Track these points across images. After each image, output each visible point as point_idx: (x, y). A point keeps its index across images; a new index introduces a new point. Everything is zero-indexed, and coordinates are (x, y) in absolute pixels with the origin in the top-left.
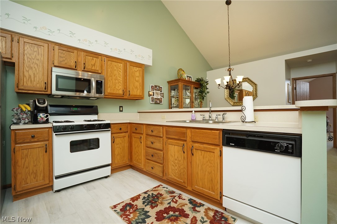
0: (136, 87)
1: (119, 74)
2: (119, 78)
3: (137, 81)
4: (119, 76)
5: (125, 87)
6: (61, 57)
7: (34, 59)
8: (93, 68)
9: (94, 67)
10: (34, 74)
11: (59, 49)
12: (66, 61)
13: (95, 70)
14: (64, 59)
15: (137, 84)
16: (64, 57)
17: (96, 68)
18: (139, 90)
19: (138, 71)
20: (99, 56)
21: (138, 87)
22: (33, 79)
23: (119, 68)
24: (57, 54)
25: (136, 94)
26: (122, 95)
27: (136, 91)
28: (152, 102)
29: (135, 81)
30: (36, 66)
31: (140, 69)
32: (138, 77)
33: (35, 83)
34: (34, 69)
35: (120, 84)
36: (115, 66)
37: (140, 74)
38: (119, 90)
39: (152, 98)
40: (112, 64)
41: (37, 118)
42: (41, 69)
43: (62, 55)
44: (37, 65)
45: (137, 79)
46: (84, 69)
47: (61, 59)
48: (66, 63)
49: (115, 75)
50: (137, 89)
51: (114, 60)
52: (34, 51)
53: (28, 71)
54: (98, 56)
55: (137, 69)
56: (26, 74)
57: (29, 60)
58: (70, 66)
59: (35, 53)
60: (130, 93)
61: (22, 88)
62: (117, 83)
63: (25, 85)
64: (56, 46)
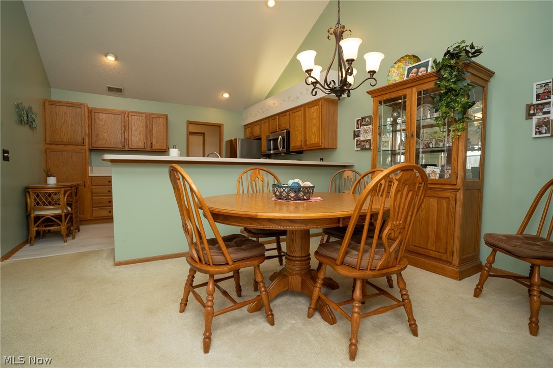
0: (314, 132)
1: (300, 123)
2: (300, 128)
4: (300, 125)
8: (285, 126)
14: (273, 126)
21: (316, 132)
23: (300, 117)
25: (313, 142)
27: (314, 138)
28: (357, 148)
29: (313, 126)
30: (265, 137)
32: (315, 119)
35: (300, 134)
36: (297, 116)
37: (318, 113)
38: (299, 142)
39: (357, 141)
45: (314, 122)
46: (280, 129)
49: (297, 126)
50: (315, 135)
51: (295, 110)
55: (315, 108)
57: (264, 134)
58: (275, 130)
59: (265, 128)
60: (308, 143)
61: (262, 152)
62: (298, 134)
63: (263, 150)
64: (270, 119)
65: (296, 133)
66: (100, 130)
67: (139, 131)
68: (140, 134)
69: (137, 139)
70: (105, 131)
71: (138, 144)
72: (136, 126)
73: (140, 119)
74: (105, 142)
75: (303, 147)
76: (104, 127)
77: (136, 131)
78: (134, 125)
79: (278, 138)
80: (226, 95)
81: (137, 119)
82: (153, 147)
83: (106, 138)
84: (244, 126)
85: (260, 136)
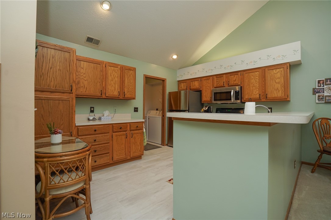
0: (276, 88)
1: (256, 81)
2: (256, 85)
3: (279, 83)
4: (256, 83)
5: (263, 91)
7: (207, 87)
8: (235, 83)
10: (207, 94)
13: (236, 84)
14: (219, 82)
15: (278, 86)
18: (280, 92)
19: (278, 72)
21: (279, 88)
22: (207, 97)
23: (256, 76)
24: (216, 80)
25: (276, 96)
26: (259, 99)
27: (277, 93)
28: (319, 101)
29: (275, 84)
30: (208, 90)
31: (282, 69)
32: (279, 78)
34: (207, 92)
35: (257, 89)
36: (252, 75)
37: (282, 74)
38: (256, 95)
39: (319, 96)
40: (249, 75)
43: (218, 80)
45: (277, 81)
46: (228, 85)
47: (217, 83)
49: (252, 83)
50: (277, 91)
51: (251, 71)
53: (205, 93)
54: (237, 73)
55: (278, 70)
56: (205, 95)
57: (205, 87)
58: (221, 85)
59: (207, 84)
60: (269, 96)
61: (203, 101)
62: (254, 89)
63: (204, 99)
64: (215, 77)
65: (251, 88)
66: (81, 77)
67: (114, 81)
68: (115, 84)
69: (113, 88)
70: (86, 79)
71: (113, 93)
72: (112, 76)
73: (115, 70)
74: (85, 90)
75: (261, 99)
76: (84, 76)
77: (112, 80)
78: (111, 75)
79: (231, 92)
80: (175, 57)
81: (113, 70)
82: (126, 96)
83: (86, 86)
84: (178, 81)
85: (200, 89)
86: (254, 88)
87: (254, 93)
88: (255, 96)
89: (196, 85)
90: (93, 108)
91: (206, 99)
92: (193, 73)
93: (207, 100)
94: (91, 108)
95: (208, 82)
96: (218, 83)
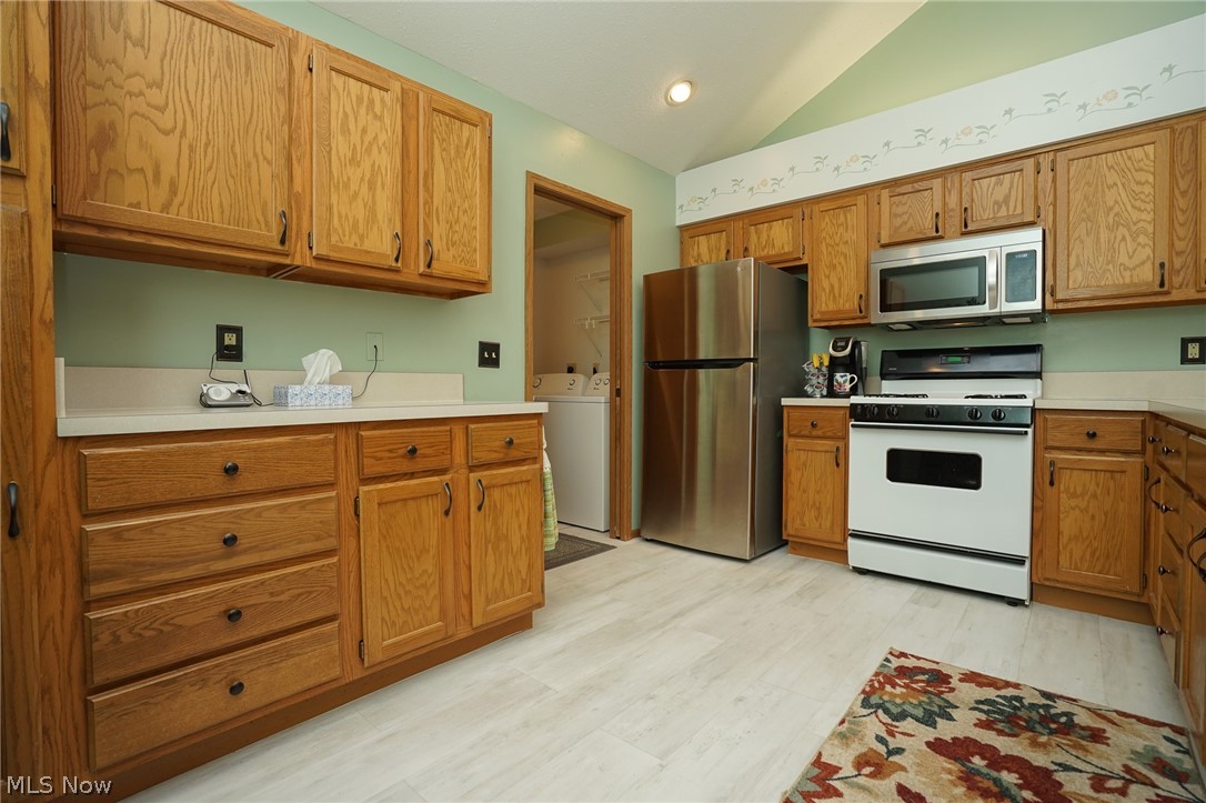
1: (1135, 196)
2: (1135, 215)
4: (1138, 204)
5: (1182, 243)
6: (896, 215)
7: (838, 245)
8: (1002, 213)
9: (1004, 208)
10: (840, 279)
11: (891, 197)
12: (911, 223)
13: (1008, 218)
14: (905, 217)
16: (906, 213)
17: (1011, 208)
20: (1026, 161)
22: (837, 294)
23: (1139, 170)
24: (888, 209)
26: (1155, 290)
30: (842, 260)
33: (841, 301)
34: (839, 269)
35: (1142, 239)
36: (1111, 168)
38: (1132, 269)
40: (1090, 167)
41: (833, 385)
42: (852, 263)
43: (900, 210)
44: (845, 256)
46: (966, 226)
47: (898, 222)
48: (911, 229)
49: (1111, 209)
51: (1102, 146)
52: (839, 226)
53: (828, 277)
54: (1020, 162)
56: (826, 285)
57: (829, 249)
58: (921, 233)
59: (841, 230)
61: (817, 316)
62: (1124, 238)
63: (824, 308)
64: (885, 193)
65: (1104, 235)
66: (129, 105)
67: (366, 165)
68: (372, 186)
69: (360, 212)
70: (166, 120)
71: (362, 238)
72: (355, 138)
73: (371, 102)
74: (162, 193)
76: (155, 96)
77: (354, 162)
78: (346, 131)
80: (681, 93)
81: (360, 100)
82: (437, 269)
83: (168, 170)
84: (683, 228)
85: (800, 259)
86: (1122, 231)
87: (1123, 258)
88: (1128, 274)
89: (780, 239)
90: (238, 331)
91: (832, 307)
92: (764, 183)
93: (839, 312)
94: (222, 330)
95: (842, 218)
96: (905, 223)
